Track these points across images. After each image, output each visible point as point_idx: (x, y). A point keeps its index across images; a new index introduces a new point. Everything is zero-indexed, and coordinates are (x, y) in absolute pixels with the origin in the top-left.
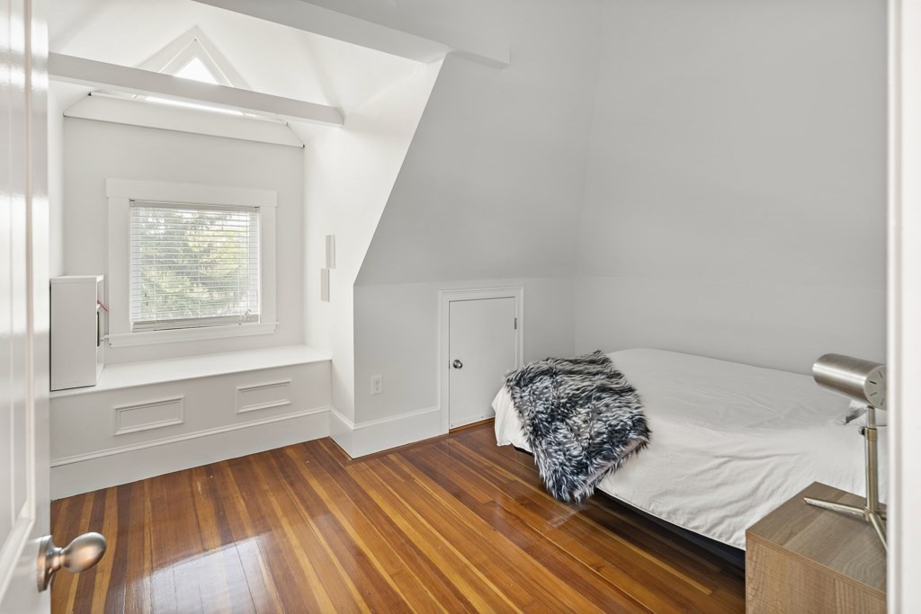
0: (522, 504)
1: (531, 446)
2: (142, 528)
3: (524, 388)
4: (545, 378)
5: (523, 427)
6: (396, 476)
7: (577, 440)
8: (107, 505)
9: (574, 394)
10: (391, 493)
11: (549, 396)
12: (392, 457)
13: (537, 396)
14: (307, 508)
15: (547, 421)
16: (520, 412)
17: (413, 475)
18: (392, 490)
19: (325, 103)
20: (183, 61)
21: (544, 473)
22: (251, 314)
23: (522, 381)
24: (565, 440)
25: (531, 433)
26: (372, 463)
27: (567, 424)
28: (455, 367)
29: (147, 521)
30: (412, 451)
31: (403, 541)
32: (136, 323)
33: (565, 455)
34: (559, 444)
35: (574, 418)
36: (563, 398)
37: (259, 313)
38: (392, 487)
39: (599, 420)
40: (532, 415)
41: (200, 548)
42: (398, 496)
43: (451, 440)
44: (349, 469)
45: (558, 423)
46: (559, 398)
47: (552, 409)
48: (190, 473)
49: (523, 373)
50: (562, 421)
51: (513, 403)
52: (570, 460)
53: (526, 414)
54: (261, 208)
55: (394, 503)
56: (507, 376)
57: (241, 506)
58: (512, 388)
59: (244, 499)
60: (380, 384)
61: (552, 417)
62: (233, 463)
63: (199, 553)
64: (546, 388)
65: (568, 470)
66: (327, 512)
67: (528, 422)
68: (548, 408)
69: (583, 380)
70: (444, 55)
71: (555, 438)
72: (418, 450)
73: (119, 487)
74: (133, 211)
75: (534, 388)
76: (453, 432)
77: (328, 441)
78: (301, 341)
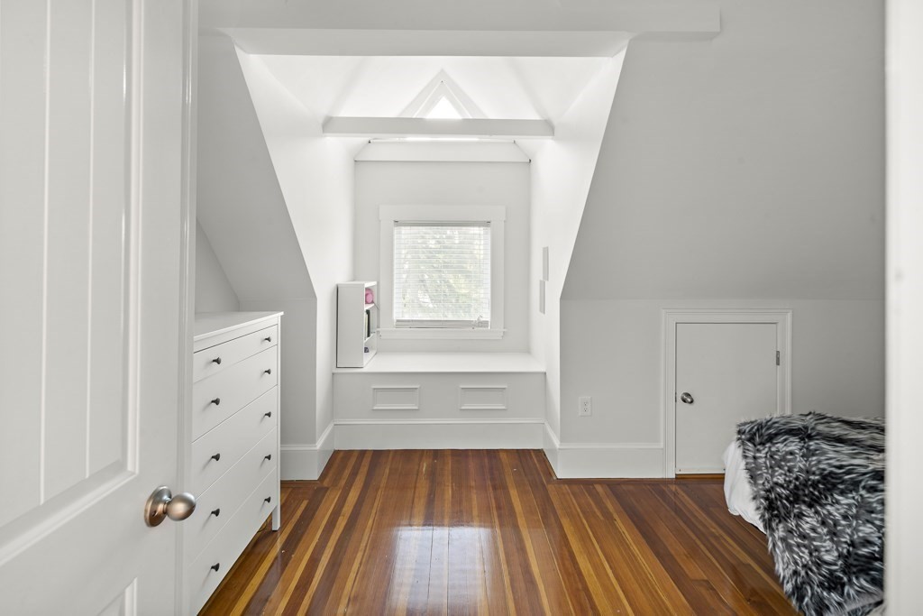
0: (749, 600)
1: (765, 527)
2: (377, 490)
3: (760, 447)
4: (791, 439)
5: (754, 498)
6: (596, 510)
7: (832, 540)
8: (363, 464)
9: (831, 473)
10: (585, 527)
11: (794, 466)
12: (599, 488)
13: (776, 462)
14: (500, 516)
15: (787, 499)
16: (752, 477)
17: (615, 516)
18: (587, 526)
19: (537, 117)
20: (433, 102)
21: (780, 568)
22: (482, 319)
23: (757, 435)
24: (812, 535)
25: (765, 508)
26: (575, 488)
27: (817, 512)
28: (684, 401)
29: (382, 485)
30: (624, 487)
31: (580, 586)
32: (398, 321)
33: (811, 554)
34: (804, 537)
35: (829, 507)
36: (814, 474)
37: (489, 319)
38: (587, 521)
39: (868, 521)
40: (768, 486)
41: (407, 522)
42: (591, 533)
43: (673, 488)
44: (550, 488)
45: (804, 507)
46: (808, 472)
47: (795, 485)
48: (422, 453)
49: (760, 426)
50: (810, 506)
51: (744, 463)
52: (818, 566)
53: (761, 482)
54: (492, 223)
55: (584, 539)
56: (739, 426)
57: (449, 493)
58: (743, 443)
59: (452, 489)
60: (589, 406)
61: (795, 498)
62: (455, 453)
63: (406, 525)
64: (791, 453)
65: (816, 579)
66: (516, 527)
67: (762, 493)
68: (790, 482)
69: (853, 456)
70: (626, 42)
71: (797, 525)
72: (631, 488)
73: (374, 451)
74: (396, 230)
75: (773, 449)
76: (680, 479)
77: (540, 453)
78: (527, 350)
